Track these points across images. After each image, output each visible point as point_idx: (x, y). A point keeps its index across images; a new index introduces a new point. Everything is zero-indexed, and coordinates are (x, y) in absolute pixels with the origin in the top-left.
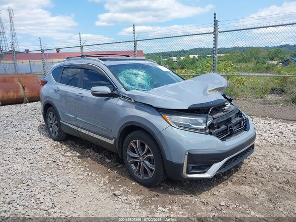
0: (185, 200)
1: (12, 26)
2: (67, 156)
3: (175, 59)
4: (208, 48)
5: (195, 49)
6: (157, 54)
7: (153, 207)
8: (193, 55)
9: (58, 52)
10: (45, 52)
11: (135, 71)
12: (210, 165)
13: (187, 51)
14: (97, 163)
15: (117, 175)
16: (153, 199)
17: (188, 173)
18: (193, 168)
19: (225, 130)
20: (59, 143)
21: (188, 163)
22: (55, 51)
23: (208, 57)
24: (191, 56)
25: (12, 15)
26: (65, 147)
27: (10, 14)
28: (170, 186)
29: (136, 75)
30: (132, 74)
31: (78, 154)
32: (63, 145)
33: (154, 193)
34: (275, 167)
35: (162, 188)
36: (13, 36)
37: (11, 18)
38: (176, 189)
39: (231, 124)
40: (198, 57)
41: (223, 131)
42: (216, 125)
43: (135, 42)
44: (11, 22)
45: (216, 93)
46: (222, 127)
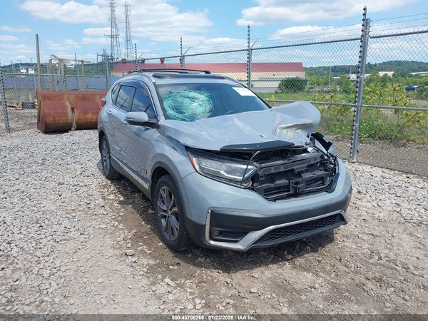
0: (207, 276)
1: (127, 28)
2: (108, 199)
3: (353, 77)
4: (413, 62)
5: (390, 63)
6: (325, 68)
7: (160, 276)
8: (384, 72)
9: (162, 62)
10: (146, 62)
11: (193, 94)
12: (246, 233)
13: (375, 65)
14: (136, 212)
15: (149, 231)
16: (171, 267)
17: (212, 238)
18: (221, 233)
19: (285, 187)
20: (109, 182)
21: (211, 225)
22: (158, 62)
23: (411, 76)
24: (381, 74)
25: (129, 13)
26: (113, 188)
27: (127, 11)
28: (202, 255)
29: (193, 99)
30: (188, 97)
31: (122, 199)
32: (112, 185)
33: (177, 260)
34: (378, 253)
35: (190, 256)
36: (128, 40)
37: (127, 16)
38: (208, 259)
39: (300, 180)
40: (393, 75)
41: (279, 188)
42: (262, 177)
43: (250, 51)
44: (127, 22)
45: (297, 131)
46: (278, 182)
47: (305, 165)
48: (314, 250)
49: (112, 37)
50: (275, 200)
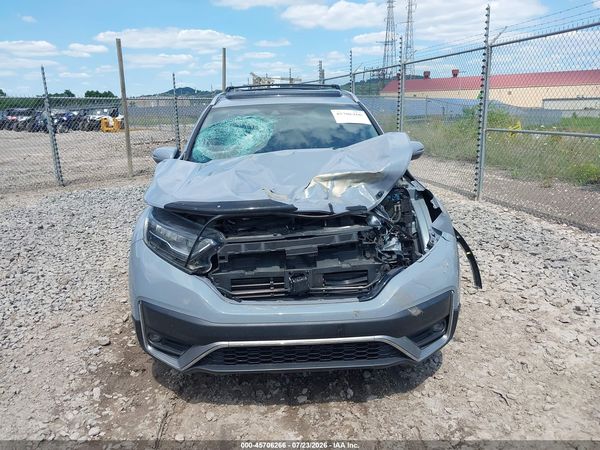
1: (409, 29)
9: (455, 75)
11: (252, 120)
16: (133, 372)
22: (449, 75)
25: (413, 7)
27: (410, 5)
36: (408, 47)
37: (410, 12)
41: (267, 280)
42: (222, 258)
43: (488, 49)
44: (409, 20)
45: (355, 186)
46: (261, 270)
47: (315, 246)
48: (359, 398)
49: (386, 44)
50: (240, 299)
